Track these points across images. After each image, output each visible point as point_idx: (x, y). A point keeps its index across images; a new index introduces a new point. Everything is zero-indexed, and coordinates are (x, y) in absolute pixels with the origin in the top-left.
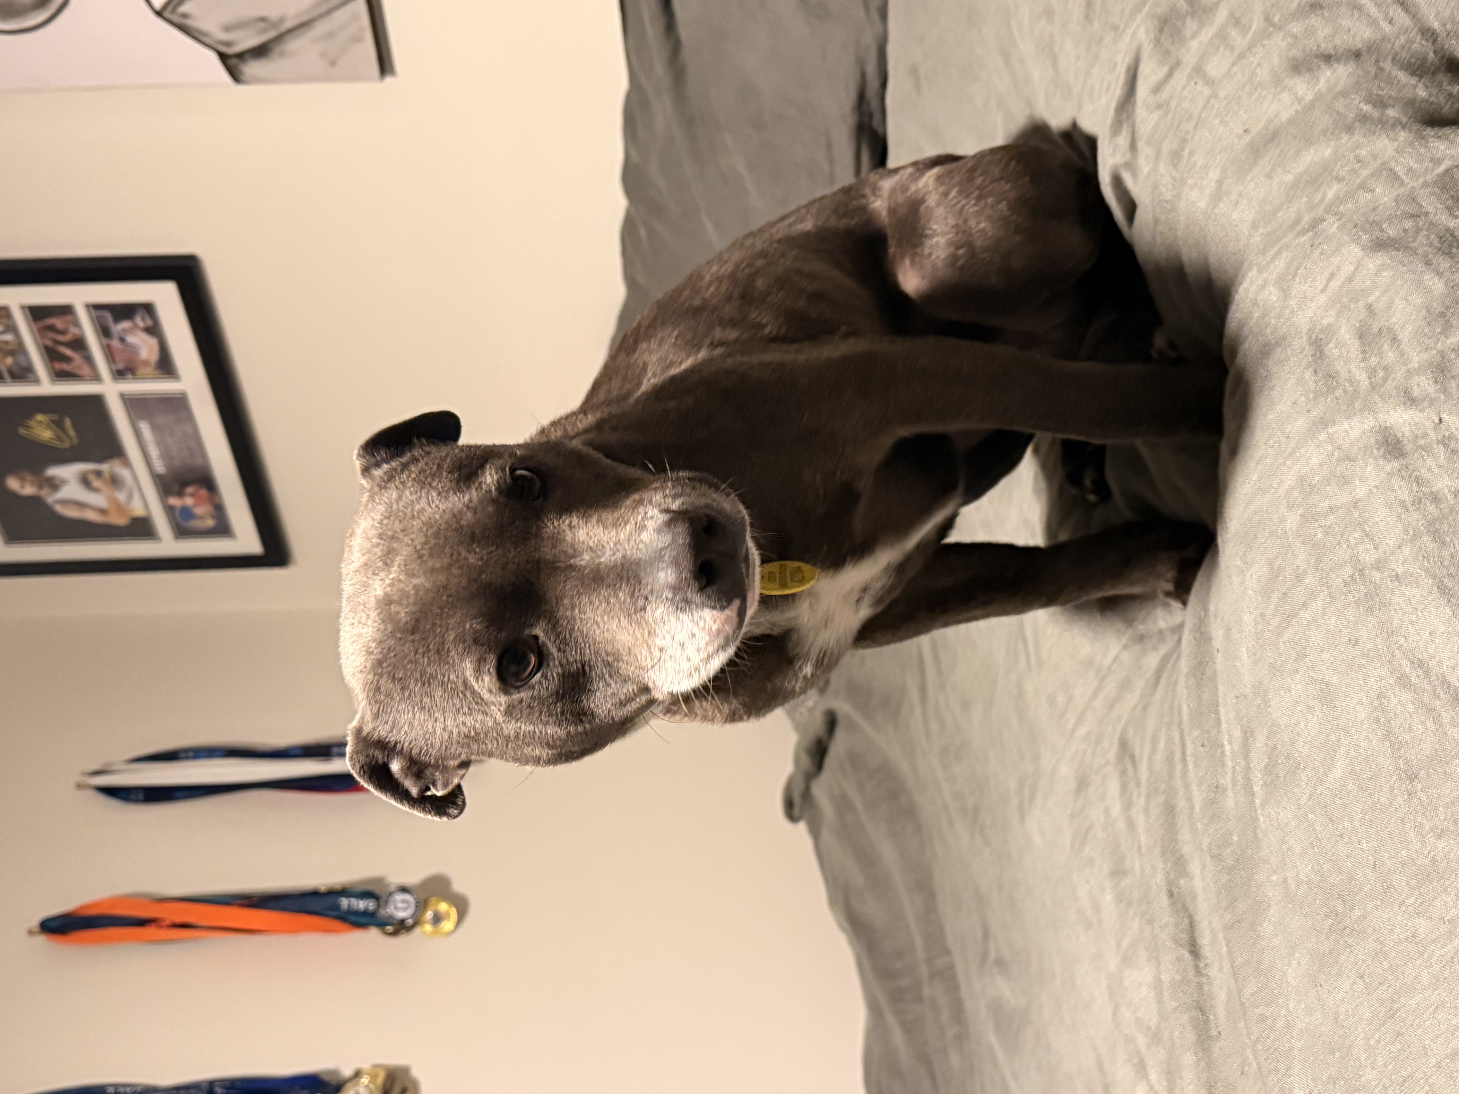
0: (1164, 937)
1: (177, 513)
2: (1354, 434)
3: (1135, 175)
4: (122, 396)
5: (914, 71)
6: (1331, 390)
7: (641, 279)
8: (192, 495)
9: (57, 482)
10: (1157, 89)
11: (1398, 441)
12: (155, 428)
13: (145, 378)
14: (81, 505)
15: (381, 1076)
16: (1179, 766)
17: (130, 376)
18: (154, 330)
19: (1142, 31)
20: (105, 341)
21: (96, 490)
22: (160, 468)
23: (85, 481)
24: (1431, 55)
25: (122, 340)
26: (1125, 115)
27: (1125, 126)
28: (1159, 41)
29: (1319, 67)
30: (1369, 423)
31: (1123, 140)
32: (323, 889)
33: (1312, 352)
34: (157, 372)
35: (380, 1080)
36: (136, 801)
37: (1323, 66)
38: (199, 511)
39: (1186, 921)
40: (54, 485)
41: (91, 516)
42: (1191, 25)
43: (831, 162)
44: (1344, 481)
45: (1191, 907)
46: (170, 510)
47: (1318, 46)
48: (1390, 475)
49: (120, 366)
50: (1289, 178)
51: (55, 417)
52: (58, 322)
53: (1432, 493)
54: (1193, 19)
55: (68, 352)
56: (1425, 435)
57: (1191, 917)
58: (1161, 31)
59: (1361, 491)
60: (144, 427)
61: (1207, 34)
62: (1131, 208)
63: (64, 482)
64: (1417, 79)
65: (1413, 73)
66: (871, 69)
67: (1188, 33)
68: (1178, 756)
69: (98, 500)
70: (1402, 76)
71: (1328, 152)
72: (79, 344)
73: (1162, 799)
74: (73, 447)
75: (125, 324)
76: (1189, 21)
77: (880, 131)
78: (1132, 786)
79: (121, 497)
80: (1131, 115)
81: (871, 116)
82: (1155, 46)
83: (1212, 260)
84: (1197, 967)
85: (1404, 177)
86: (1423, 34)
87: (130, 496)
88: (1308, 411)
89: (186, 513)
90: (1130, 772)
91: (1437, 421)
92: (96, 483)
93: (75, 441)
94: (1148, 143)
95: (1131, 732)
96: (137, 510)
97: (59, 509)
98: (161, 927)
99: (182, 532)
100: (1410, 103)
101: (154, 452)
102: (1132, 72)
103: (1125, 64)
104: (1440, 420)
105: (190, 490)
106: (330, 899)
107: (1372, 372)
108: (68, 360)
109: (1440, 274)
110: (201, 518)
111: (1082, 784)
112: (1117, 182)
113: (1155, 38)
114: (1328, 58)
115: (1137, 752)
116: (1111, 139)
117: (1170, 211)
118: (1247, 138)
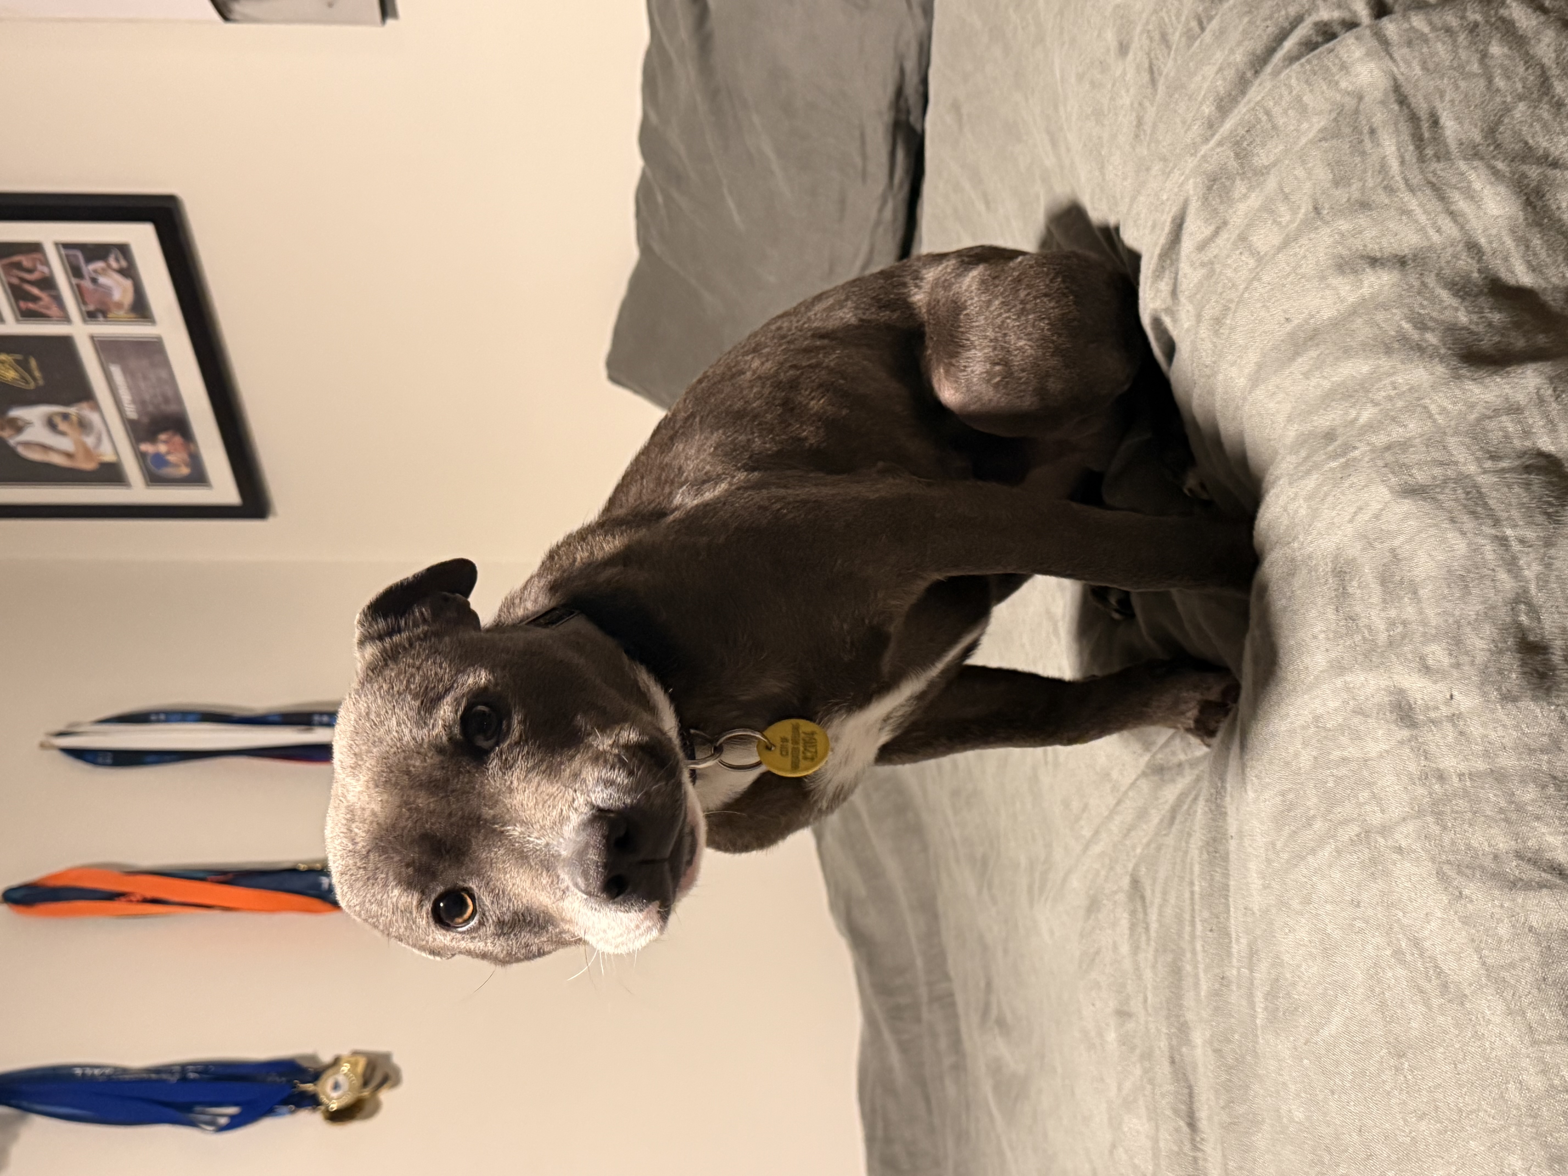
0: (1164, 1103)
1: (149, 461)
2: (1370, 690)
3: (1175, 321)
4: (92, 338)
5: (956, 107)
6: (1349, 633)
7: (657, 247)
8: (166, 442)
9: (20, 423)
10: (1202, 247)
11: (1411, 708)
12: (127, 372)
13: (118, 321)
14: (45, 448)
15: (362, 1063)
16: (1188, 929)
17: (101, 319)
18: (129, 272)
19: (1190, 185)
20: (75, 281)
21: (63, 434)
22: (132, 412)
23: (51, 424)
24: (1475, 275)
25: (94, 281)
26: (1168, 262)
27: (1167, 272)
28: (1207, 199)
29: (1364, 270)
30: (1384, 683)
31: (1164, 286)
32: (302, 867)
33: (1336, 587)
34: (132, 315)
35: (360, 1068)
36: (104, 765)
37: (1367, 270)
38: (171, 458)
39: (1186, 1091)
40: (18, 427)
41: (56, 459)
42: (1240, 187)
43: (864, 157)
44: (1357, 737)
45: (1191, 1077)
46: (141, 457)
47: (1365, 246)
48: (1401, 742)
49: (91, 308)
50: (1327, 385)
51: (19, 357)
52: (25, 260)
53: (1438, 770)
54: (1242, 180)
55: (35, 291)
56: (1437, 708)
57: (1190, 1087)
58: (1210, 188)
59: (1373, 749)
60: (116, 371)
61: (1255, 200)
62: (1170, 349)
63: (29, 424)
64: (1460, 300)
65: (1456, 294)
66: (911, 65)
67: (1236, 195)
68: (1187, 916)
69: (65, 443)
70: (1444, 295)
71: (1365, 369)
72: (48, 283)
73: (1169, 958)
74: (38, 388)
75: (99, 265)
76: (1238, 182)
77: (918, 127)
78: (1140, 929)
79: (90, 441)
80: (1175, 262)
81: (908, 112)
82: (1203, 204)
83: (1248, 440)
84: (1193, 1140)
85: (1437, 416)
86: (1469, 249)
87: (99, 440)
88: (1327, 650)
89: (160, 460)
90: (1140, 916)
91: (1448, 697)
92: (62, 426)
93: (41, 382)
94: (1190, 299)
95: (1143, 870)
96: (108, 456)
97: (22, 451)
98: (131, 901)
99: (154, 479)
100: (1451, 330)
101: (126, 397)
102: (1178, 221)
103: (1172, 214)
104: (1452, 696)
105: (163, 437)
106: (311, 878)
107: (1392, 624)
108: (35, 299)
109: (1463, 533)
110: (176, 465)
111: (1093, 906)
112: (1157, 322)
113: (1204, 194)
114: (1374, 262)
115: (1148, 893)
116: (1153, 283)
117: (1209, 377)
118: (1289, 327)
